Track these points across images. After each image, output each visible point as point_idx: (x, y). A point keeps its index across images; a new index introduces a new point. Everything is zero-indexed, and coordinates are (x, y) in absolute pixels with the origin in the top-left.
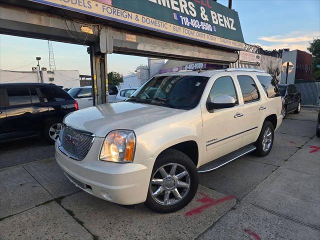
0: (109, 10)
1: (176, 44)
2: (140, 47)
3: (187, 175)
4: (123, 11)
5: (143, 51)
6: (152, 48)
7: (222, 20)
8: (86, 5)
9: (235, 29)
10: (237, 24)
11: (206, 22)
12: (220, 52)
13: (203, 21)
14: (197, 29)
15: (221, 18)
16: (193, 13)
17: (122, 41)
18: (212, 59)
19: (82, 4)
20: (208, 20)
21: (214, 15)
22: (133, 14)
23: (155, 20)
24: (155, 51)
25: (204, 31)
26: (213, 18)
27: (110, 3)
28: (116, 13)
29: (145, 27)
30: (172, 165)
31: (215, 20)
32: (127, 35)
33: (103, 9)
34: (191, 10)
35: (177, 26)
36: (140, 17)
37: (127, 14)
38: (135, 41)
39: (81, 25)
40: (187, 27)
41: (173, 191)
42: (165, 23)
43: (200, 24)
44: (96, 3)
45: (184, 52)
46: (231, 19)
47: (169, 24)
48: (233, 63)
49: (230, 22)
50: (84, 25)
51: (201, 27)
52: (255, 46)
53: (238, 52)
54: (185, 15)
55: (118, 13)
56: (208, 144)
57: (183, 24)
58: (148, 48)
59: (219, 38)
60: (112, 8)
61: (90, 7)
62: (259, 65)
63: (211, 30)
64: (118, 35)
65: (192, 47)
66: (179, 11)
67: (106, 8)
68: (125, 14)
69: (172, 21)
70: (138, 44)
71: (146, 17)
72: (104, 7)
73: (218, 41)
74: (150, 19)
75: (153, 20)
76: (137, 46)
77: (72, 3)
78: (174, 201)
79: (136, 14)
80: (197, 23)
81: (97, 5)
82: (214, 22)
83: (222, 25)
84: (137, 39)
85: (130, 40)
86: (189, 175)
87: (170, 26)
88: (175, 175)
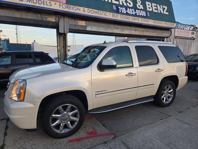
0: (64, 6)
1: (116, 26)
2: (89, 29)
3: (78, 112)
4: (73, 6)
5: (91, 31)
6: (98, 29)
7: (156, 8)
8: (48, 4)
9: (167, 13)
10: (170, 10)
11: (141, 10)
12: (155, 30)
13: (138, 9)
14: (132, 15)
15: (155, 6)
16: (130, 4)
17: (75, 25)
18: (148, 35)
19: (46, 4)
20: (143, 8)
21: (149, 5)
22: (81, 8)
23: (98, 11)
24: (100, 31)
25: (139, 16)
26: (148, 6)
27: (65, 2)
28: (69, 8)
29: (90, 15)
30: (68, 106)
31: (149, 8)
32: (78, 21)
33: (60, 6)
34: (128, 2)
35: (116, 14)
36: (86, 9)
37: (77, 8)
38: (84, 25)
39: (47, 16)
40: (124, 14)
41: (67, 123)
42: (105, 12)
43: (135, 11)
44: (55, 2)
45: (123, 31)
46: (164, 7)
47: (108, 13)
48: (167, 38)
49: (164, 9)
50: (49, 16)
51: (136, 14)
52: (191, 25)
53: (171, 30)
54: (123, 6)
55: (70, 7)
56: (96, 93)
57: (120, 12)
58: (94, 29)
59: (152, 20)
60: (66, 5)
61: (50, 5)
62: (194, 39)
63: (145, 15)
64: (72, 22)
65: (130, 27)
66: (118, 3)
67: (62, 5)
68: (75, 8)
69: (111, 11)
70: (87, 26)
71: (91, 9)
72: (60, 5)
73: (151, 22)
74: (94, 10)
75: (96, 11)
76: (86, 28)
77: (39, 4)
78: (67, 130)
79: (83, 8)
80: (133, 11)
81: (55, 4)
82: (148, 9)
83: (156, 11)
84: (86, 24)
85: (81, 24)
86: (79, 113)
87: (110, 14)
88: (70, 112)
